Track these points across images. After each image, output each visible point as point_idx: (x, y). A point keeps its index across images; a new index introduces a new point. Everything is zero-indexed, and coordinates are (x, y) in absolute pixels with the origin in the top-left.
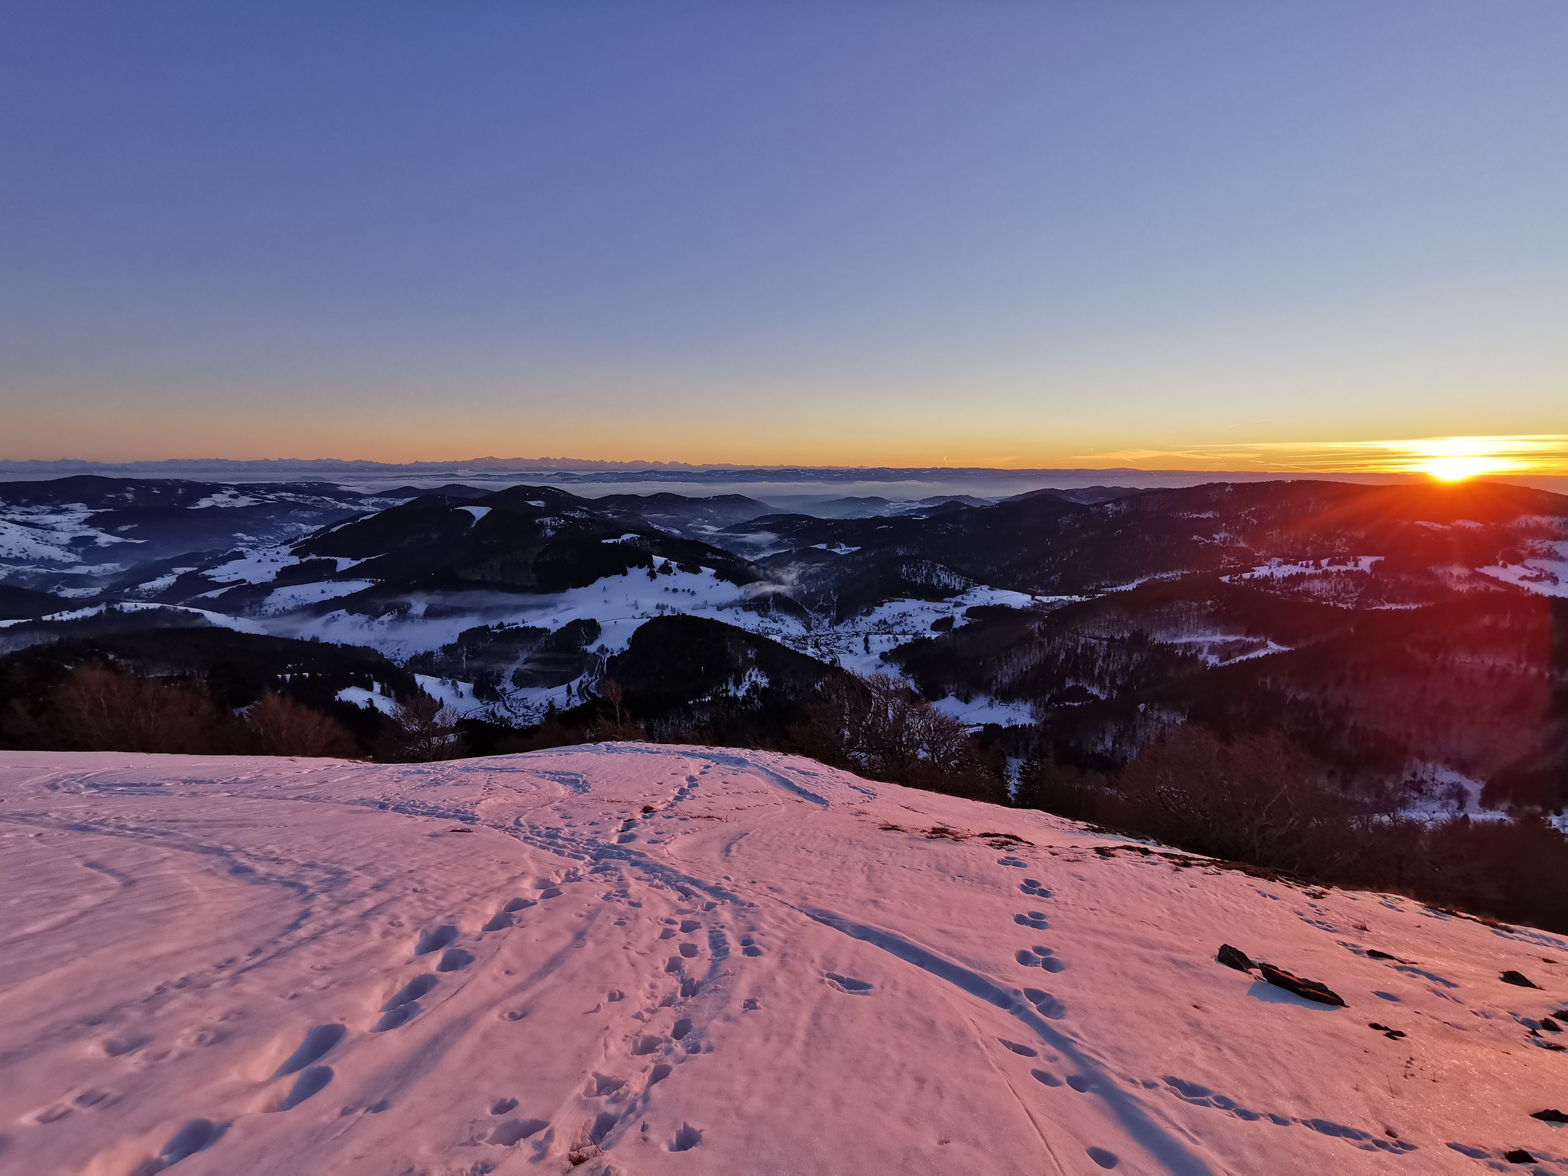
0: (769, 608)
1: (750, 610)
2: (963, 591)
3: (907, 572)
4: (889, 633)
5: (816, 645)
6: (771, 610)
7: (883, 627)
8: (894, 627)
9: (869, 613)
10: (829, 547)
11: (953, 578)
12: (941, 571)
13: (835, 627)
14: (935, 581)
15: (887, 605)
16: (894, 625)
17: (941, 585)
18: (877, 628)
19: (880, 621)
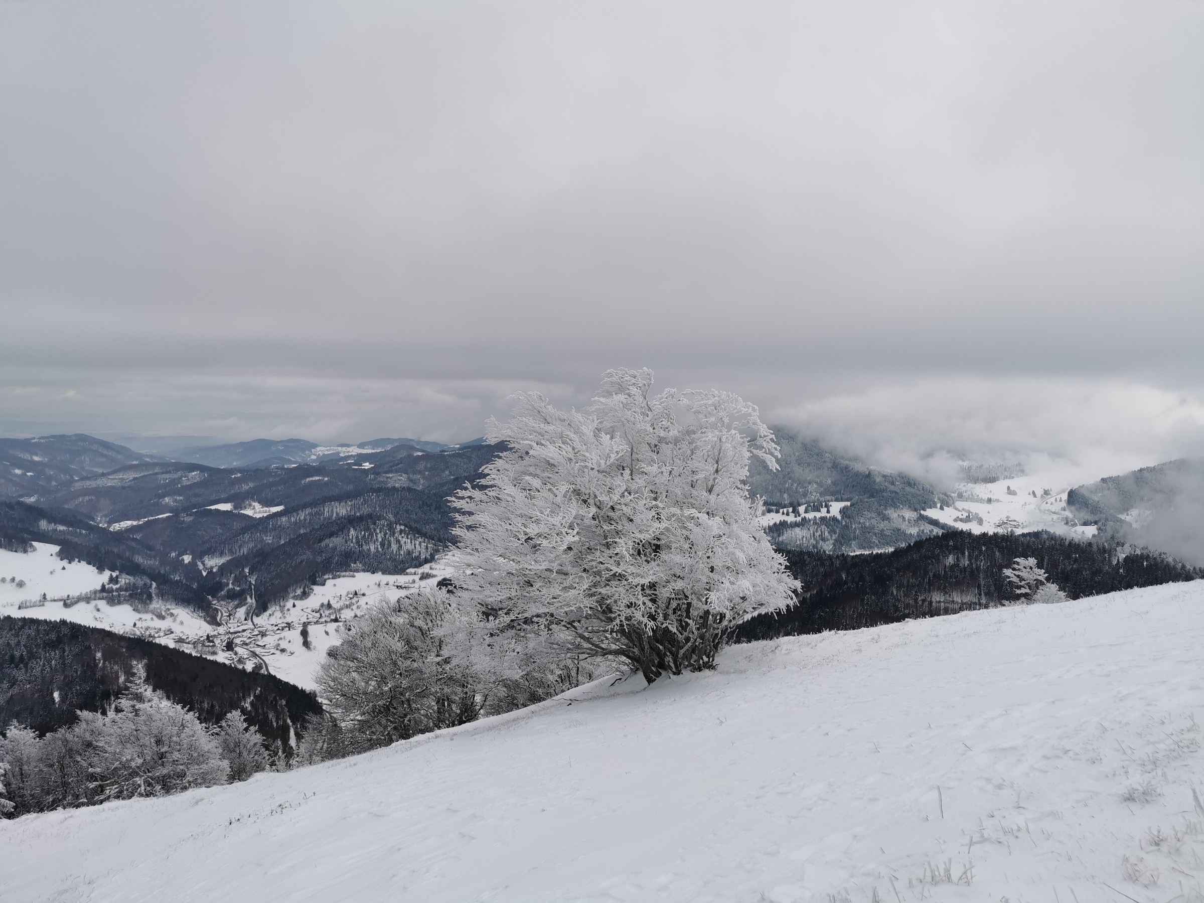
0: (150, 598)
1: (119, 603)
2: (431, 559)
3: (357, 537)
4: (336, 620)
5: (230, 646)
6: (154, 602)
7: (327, 612)
8: (342, 612)
9: (305, 595)
10: (235, 507)
11: (417, 543)
12: (401, 534)
13: (255, 618)
14: (394, 547)
15: (330, 583)
16: (340, 610)
17: (402, 553)
18: (318, 615)
19: (322, 605)
